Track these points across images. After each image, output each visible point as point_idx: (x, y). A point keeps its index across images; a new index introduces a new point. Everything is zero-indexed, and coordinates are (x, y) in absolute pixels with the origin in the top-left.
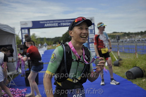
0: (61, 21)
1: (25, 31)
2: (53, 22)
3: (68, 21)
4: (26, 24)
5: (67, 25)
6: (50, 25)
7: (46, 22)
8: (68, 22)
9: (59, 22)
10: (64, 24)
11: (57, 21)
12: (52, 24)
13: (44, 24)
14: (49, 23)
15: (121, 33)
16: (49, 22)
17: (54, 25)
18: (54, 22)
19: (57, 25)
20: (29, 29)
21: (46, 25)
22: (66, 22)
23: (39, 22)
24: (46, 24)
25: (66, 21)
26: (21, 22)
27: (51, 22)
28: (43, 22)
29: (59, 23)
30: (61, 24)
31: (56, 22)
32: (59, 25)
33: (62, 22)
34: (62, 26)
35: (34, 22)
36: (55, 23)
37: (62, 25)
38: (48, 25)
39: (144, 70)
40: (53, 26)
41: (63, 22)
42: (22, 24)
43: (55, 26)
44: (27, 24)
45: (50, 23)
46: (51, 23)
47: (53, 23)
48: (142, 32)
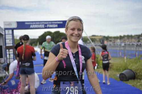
0: (48, 23)
1: (8, 32)
2: (39, 23)
5: (54, 27)
6: (36, 26)
7: (31, 23)
8: (55, 24)
9: (46, 23)
10: (51, 26)
11: (44, 23)
12: (38, 25)
13: (30, 25)
14: (35, 24)
15: (101, 36)
16: (34, 23)
17: (41, 26)
18: (41, 23)
19: (43, 26)
20: (13, 30)
23: (24, 22)
24: (32, 25)
25: (53, 23)
26: (4, 22)
27: (37, 23)
28: (29, 23)
29: (46, 25)
30: (48, 26)
32: (46, 26)
33: (49, 24)
34: (49, 28)
35: (18, 23)
38: (34, 26)
39: (136, 72)
40: (39, 27)
41: (50, 24)
42: (6, 25)
44: (11, 24)
47: (39, 24)
48: (121, 36)
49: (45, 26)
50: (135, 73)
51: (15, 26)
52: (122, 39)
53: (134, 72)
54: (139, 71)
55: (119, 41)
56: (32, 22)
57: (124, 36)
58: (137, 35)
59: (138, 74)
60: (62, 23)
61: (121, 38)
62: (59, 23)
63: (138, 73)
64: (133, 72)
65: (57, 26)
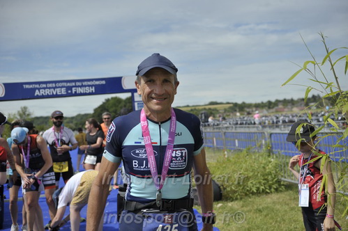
0: (74, 84)
2: (54, 85)
3: (90, 83)
5: (87, 92)
6: (48, 92)
7: (37, 86)
8: (89, 86)
9: (69, 84)
10: (80, 90)
11: (65, 84)
12: (53, 90)
13: (34, 90)
14: (44, 88)
16: (44, 86)
17: (58, 91)
18: (58, 85)
19: (64, 91)
21: (37, 93)
22: (85, 86)
23: (22, 84)
24: (39, 89)
25: (85, 83)
27: (50, 85)
28: (31, 86)
29: (70, 88)
30: (74, 90)
31: (60, 85)
32: (69, 92)
33: (76, 86)
34: (76, 95)
35: (8, 86)
36: (59, 87)
37: (76, 92)
38: (42, 92)
40: (55, 93)
41: (79, 86)
43: (58, 93)
45: (47, 88)
46: (50, 88)
47: (54, 88)
49: (67, 91)
56: (39, 83)
57: (277, 102)
60: (104, 82)
62: (97, 83)
65: (93, 89)
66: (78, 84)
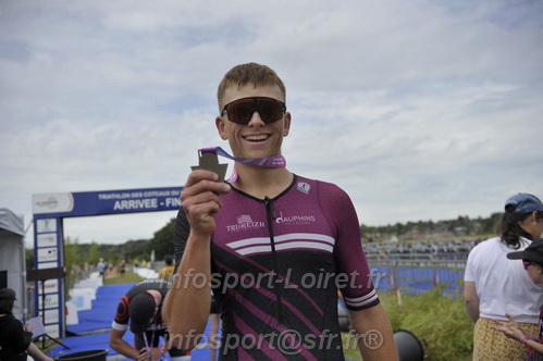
0: (168, 193)
1: (47, 223)
2: (141, 195)
4: (52, 201)
6: (131, 204)
7: (118, 196)
9: (161, 194)
10: (177, 202)
11: (156, 193)
12: (139, 201)
13: (113, 201)
14: (127, 199)
16: (127, 195)
17: (146, 203)
18: (146, 194)
19: (154, 203)
20: (60, 218)
21: (117, 206)
23: (95, 194)
24: (120, 200)
26: (34, 196)
27: (135, 195)
28: (109, 197)
29: (161, 199)
30: (168, 202)
31: (150, 194)
32: (162, 204)
33: (171, 197)
35: (78, 197)
36: (148, 198)
37: (170, 205)
38: (125, 205)
39: (424, 340)
40: (141, 206)
41: (175, 196)
42: (38, 203)
43: (147, 206)
44: (56, 202)
45: (131, 199)
46: (135, 199)
47: (141, 199)
48: (399, 226)
49: (158, 204)
50: (423, 343)
51: (66, 205)
52: (404, 233)
53: (420, 339)
54: (433, 335)
55: (394, 239)
56: (121, 192)
57: (410, 225)
58: (446, 222)
59: (432, 346)
61: (399, 229)
63: (431, 341)
64: (416, 338)
66: (175, 193)
